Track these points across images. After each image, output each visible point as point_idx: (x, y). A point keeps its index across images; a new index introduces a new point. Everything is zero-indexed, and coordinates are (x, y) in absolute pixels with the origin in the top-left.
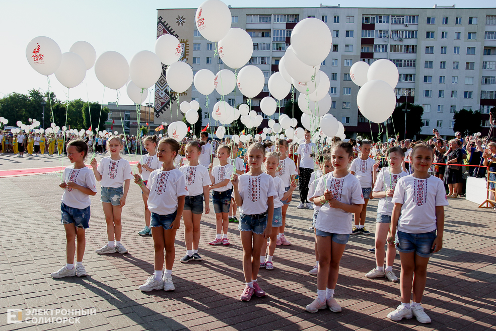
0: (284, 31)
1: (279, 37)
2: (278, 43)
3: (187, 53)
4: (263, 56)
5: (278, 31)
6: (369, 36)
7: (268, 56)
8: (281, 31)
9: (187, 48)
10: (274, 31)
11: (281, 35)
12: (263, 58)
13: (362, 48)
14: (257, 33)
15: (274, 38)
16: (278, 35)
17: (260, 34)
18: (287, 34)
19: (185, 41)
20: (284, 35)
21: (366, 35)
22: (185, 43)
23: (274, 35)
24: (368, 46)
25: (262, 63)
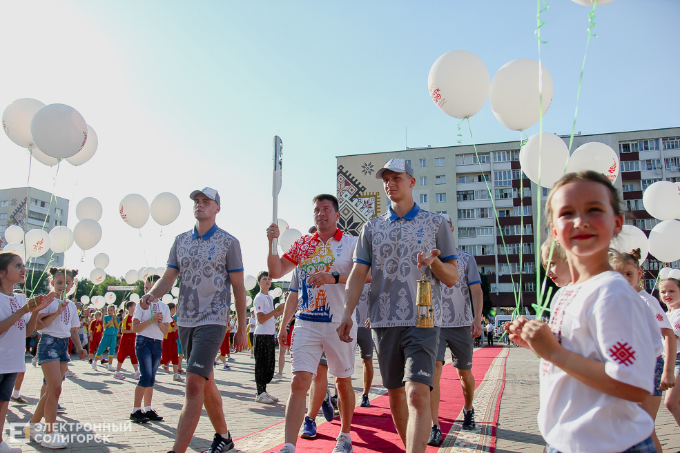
0: (509, 172)
1: (503, 180)
2: (502, 188)
3: (378, 210)
4: (483, 206)
5: (500, 173)
6: (632, 169)
7: (490, 206)
8: (505, 172)
9: (378, 203)
10: (496, 173)
11: (505, 178)
12: (482, 210)
13: (623, 186)
14: (471, 178)
15: (496, 183)
16: (500, 178)
17: (476, 179)
18: (514, 175)
19: (375, 194)
20: (509, 178)
21: (627, 168)
22: (375, 196)
23: (496, 178)
24: (631, 183)
25: (482, 216)
